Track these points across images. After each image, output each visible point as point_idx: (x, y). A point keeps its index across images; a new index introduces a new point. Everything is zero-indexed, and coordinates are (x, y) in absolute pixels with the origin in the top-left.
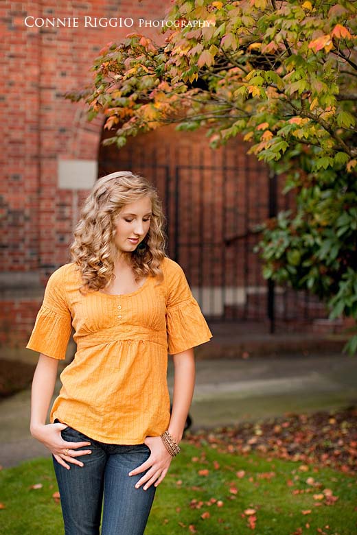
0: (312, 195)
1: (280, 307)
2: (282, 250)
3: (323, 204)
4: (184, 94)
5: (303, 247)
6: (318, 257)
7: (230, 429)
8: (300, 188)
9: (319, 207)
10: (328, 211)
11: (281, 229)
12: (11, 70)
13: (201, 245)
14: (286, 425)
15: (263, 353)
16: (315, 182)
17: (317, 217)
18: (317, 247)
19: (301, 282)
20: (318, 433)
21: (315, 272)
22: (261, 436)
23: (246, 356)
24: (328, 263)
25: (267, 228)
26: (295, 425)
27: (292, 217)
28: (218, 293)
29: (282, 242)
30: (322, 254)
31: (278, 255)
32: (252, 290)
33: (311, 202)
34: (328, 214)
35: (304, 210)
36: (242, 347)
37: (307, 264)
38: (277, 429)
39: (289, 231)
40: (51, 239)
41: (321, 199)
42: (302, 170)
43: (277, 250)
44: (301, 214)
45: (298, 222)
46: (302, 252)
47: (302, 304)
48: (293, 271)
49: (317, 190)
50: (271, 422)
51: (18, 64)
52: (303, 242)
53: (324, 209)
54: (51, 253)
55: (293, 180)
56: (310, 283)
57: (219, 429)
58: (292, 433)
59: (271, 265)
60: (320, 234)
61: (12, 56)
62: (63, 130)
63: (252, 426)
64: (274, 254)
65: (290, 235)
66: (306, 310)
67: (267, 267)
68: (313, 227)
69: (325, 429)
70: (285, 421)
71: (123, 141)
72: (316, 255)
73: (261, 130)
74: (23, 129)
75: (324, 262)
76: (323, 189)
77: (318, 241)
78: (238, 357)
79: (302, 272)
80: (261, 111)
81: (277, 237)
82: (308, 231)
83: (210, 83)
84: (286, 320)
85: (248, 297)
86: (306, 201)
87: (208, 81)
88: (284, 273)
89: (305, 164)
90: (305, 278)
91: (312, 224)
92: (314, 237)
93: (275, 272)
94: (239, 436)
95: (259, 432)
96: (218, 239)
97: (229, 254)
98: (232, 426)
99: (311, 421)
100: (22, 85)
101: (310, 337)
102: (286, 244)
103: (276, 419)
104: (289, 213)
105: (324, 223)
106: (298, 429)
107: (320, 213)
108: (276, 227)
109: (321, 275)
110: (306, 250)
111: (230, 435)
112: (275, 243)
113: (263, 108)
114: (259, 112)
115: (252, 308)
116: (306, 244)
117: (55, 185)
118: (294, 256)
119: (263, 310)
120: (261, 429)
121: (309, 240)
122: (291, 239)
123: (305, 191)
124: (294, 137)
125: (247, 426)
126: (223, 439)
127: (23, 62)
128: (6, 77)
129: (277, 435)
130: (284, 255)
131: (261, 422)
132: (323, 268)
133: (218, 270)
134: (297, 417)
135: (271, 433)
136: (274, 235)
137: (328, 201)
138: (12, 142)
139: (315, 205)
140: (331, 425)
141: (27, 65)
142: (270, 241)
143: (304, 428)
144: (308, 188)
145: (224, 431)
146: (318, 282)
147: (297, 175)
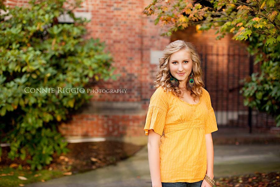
0: (269, 65)
1: (254, 121)
2: (253, 92)
3: (274, 69)
4: (200, 10)
5: (264, 90)
6: (271, 95)
7: (227, 179)
8: (262, 62)
9: (272, 70)
10: (276, 72)
11: (253, 82)
12: (129, 10)
13: (217, 91)
14: (254, 178)
15: (246, 142)
16: (270, 59)
17: (271, 76)
18: (271, 90)
19: (263, 108)
20: (270, 183)
21: (269, 103)
22: (242, 183)
23: (237, 143)
24: (276, 98)
25: (247, 81)
26: (259, 178)
27: (258, 76)
28: (225, 114)
29: (253, 88)
30: (273, 94)
31: (251, 94)
32: (241, 113)
33: (268, 68)
34: (276, 74)
35: (265, 72)
36: (236, 140)
37: (265, 99)
38: (250, 180)
39: (257, 82)
40: (147, 87)
41: (273, 67)
42: (264, 53)
43: (251, 92)
44: (263, 74)
45: (261, 78)
46: (263, 93)
47: (265, 120)
48: (259, 102)
49: (271, 63)
50: (247, 176)
51: (132, 7)
52: (264, 88)
53: (274, 71)
54: (147, 94)
55: (259, 58)
56: (267, 108)
57: (221, 179)
58: (257, 182)
59: (248, 99)
60: (272, 84)
61: (130, 3)
62: (153, 37)
63: (237, 178)
64: (249, 94)
65: (257, 84)
66: (267, 123)
67: (246, 100)
68: (269, 81)
69: (274, 181)
70: (254, 176)
71: (170, 34)
72: (270, 94)
73: (239, 26)
74: (134, 36)
75: (274, 98)
76: (274, 62)
77: (271, 87)
78: (234, 144)
79: (263, 102)
80: (239, 17)
81: (251, 86)
82: (266, 83)
83: (214, 5)
84: (257, 127)
85: (239, 116)
86: (265, 68)
87: (213, 4)
88: (254, 103)
89: (265, 50)
90: (264, 106)
91: (268, 79)
92: (269, 85)
93: (250, 102)
94: (231, 183)
95: (241, 181)
96: (225, 89)
97: (231, 96)
98: (228, 177)
99: (267, 177)
100: (134, 16)
101: (268, 135)
102: (255, 89)
103: (250, 175)
104: (257, 74)
105: (274, 78)
106: (261, 181)
107: (272, 73)
108: (250, 81)
109: (273, 104)
110: (266, 92)
111: (227, 182)
112: (250, 88)
113: (240, 16)
114: (238, 18)
115: (241, 121)
116: (265, 89)
117: (149, 62)
118: (259, 95)
119: (246, 122)
120: (242, 180)
121: (267, 87)
122: (258, 86)
123: (265, 63)
124: (255, 28)
125: (235, 178)
126: (223, 184)
127: (134, 6)
128: (127, 13)
129: (250, 183)
130: (254, 95)
131: (242, 176)
132: (273, 101)
133: (225, 103)
134: (260, 174)
135: (246, 182)
136: (249, 84)
137: (277, 67)
138: (130, 42)
139: (270, 69)
140: (277, 179)
141: (137, 7)
142: (247, 87)
143: (263, 180)
144: (267, 61)
145: (224, 180)
146: (271, 108)
147: (261, 55)
